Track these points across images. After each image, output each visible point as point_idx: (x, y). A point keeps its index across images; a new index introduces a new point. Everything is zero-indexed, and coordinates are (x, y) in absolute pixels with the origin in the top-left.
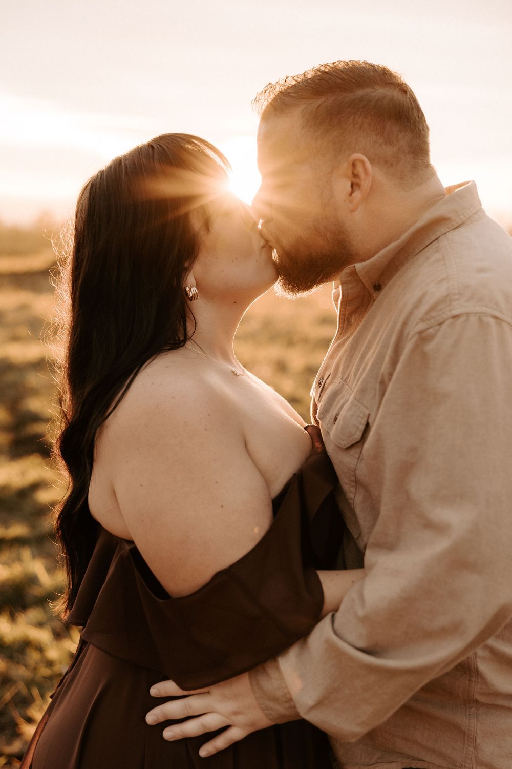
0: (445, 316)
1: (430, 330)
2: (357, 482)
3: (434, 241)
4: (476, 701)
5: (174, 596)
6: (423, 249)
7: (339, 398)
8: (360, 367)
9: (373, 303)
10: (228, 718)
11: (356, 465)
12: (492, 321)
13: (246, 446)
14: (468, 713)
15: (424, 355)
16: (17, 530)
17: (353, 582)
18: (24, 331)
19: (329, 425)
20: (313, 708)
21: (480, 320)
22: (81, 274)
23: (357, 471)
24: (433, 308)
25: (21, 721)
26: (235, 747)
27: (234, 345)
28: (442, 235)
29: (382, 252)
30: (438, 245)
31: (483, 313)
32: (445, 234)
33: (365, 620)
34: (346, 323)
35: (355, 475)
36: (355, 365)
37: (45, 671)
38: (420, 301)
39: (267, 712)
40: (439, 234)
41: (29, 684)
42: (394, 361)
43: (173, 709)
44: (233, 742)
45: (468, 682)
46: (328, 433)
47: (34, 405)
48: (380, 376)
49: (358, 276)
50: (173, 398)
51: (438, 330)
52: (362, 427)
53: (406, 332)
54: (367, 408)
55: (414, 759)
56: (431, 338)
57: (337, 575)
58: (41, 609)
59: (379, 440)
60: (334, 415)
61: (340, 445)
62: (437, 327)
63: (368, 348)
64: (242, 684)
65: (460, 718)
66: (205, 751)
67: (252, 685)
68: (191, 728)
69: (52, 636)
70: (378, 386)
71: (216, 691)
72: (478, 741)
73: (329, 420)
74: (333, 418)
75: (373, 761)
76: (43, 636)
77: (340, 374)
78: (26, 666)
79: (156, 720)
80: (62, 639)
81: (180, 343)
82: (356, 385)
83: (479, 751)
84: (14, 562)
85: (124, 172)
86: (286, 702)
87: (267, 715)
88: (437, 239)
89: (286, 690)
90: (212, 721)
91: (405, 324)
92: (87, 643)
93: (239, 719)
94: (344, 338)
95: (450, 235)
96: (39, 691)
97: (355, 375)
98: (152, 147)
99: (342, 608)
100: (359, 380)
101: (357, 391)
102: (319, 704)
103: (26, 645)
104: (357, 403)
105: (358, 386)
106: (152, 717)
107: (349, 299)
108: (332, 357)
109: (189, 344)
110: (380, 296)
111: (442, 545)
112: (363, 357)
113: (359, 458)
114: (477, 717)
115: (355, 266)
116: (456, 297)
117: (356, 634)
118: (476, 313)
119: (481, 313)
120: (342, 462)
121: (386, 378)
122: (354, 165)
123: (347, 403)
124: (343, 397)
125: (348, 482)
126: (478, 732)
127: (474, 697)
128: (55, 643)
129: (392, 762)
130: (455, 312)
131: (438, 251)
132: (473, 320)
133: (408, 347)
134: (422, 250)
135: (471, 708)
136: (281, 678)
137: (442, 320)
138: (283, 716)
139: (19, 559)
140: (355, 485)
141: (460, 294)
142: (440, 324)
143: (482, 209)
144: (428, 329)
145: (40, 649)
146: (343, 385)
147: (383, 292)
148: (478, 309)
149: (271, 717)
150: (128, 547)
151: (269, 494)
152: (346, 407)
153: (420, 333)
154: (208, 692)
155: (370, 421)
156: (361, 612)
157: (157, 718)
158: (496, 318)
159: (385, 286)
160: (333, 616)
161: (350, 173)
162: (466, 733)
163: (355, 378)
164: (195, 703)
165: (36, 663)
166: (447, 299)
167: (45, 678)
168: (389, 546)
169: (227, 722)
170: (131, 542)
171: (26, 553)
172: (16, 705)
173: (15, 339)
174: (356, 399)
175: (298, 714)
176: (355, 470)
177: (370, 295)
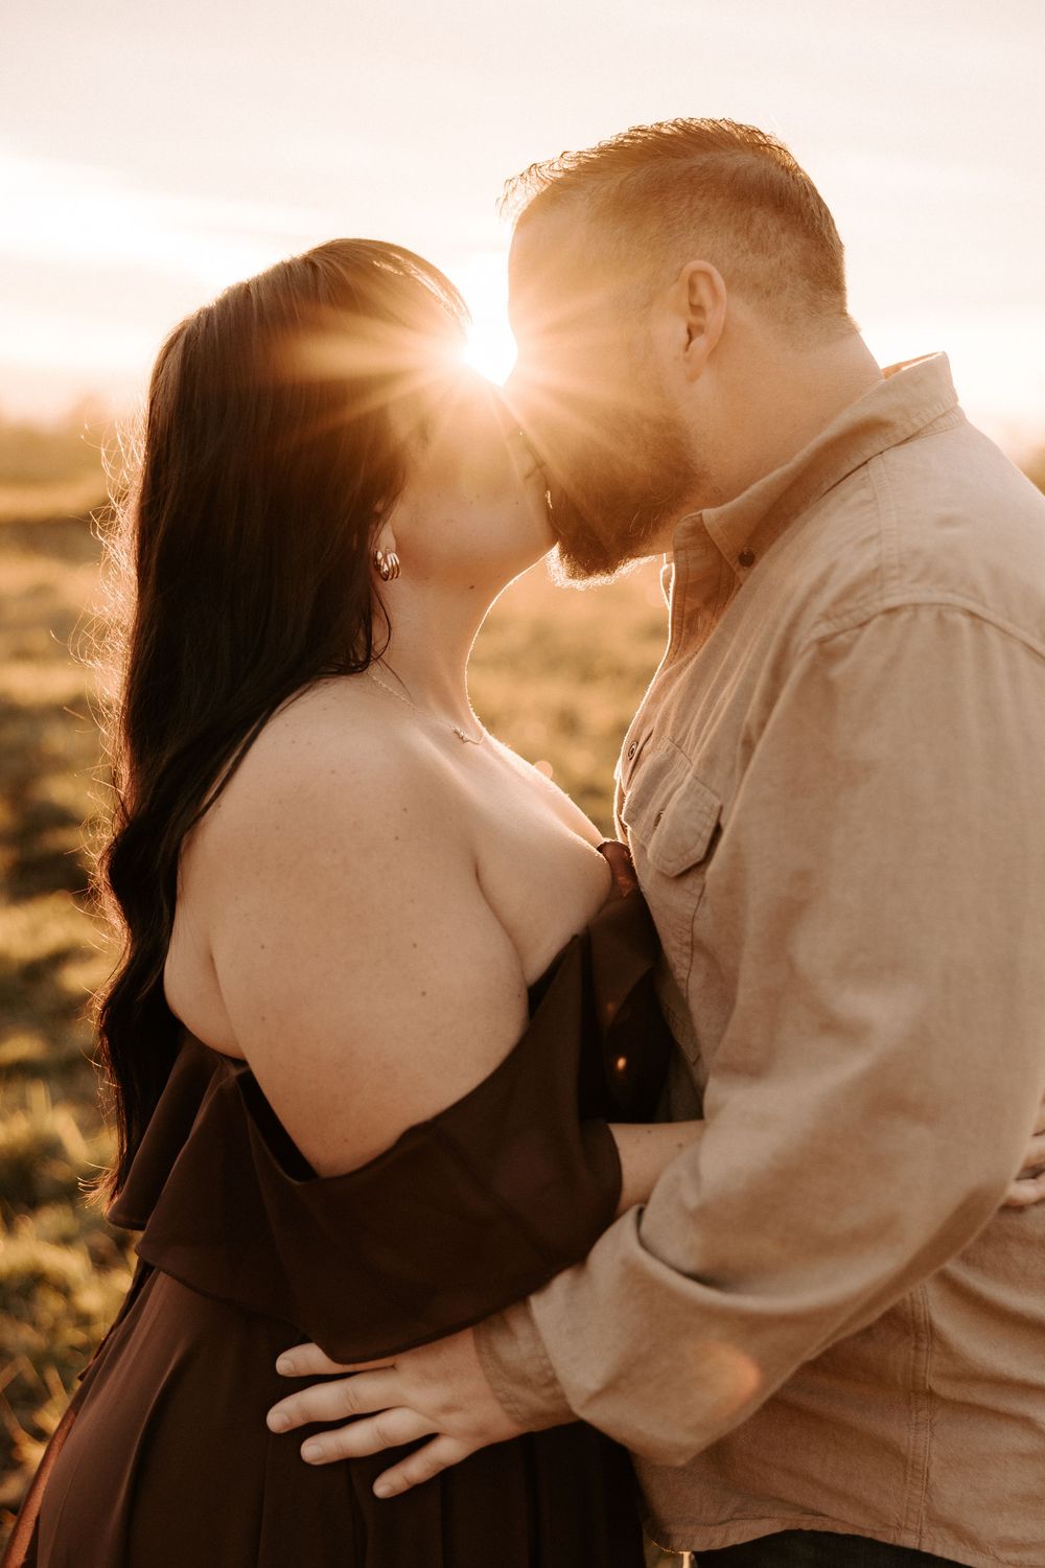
0: (870, 609)
1: (842, 638)
2: (695, 945)
3: (859, 467)
4: (931, 1394)
5: (324, 1173)
6: (839, 482)
7: (665, 778)
8: (707, 718)
9: (739, 589)
10: (431, 1419)
11: (696, 910)
12: (964, 622)
13: (477, 875)
14: (914, 1420)
15: (829, 687)
16: (22, 1046)
17: (680, 1146)
18: (41, 639)
19: (645, 833)
20: (598, 1395)
21: (940, 619)
22: (162, 522)
23: (696, 922)
24: (847, 594)
25: (22, 1436)
26: (447, 1476)
27: (467, 676)
28: (876, 455)
29: (755, 488)
30: (866, 473)
31: (948, 605)
32: (881, 453)
33: (701, 1216)
34: (685, 631)
35: (692, 931)
36: (699, 712)
37: (74, 1335)
38: (822, 582)
39: (508, 1406)
40: (868, 453)
41: (41, 1360)
42: (769, 702)
43: (322, 1400)
44: (443, 1468)
45: (912, 1352)
46: (642, 849)
47: (61, 790)
48: (743, 729)
49: (709, 535)
50: (333, 772)
51: (857, 638)
52: (707, 834)
53: (796, 640)
54: (717, 795)
55: (806, 1511)
56: (845, 651)
57: (649, 1132)
58: (68, 1209)
59: (736, 856)
60: (656, 813)
61: (665, 872)
62: (856, 631)
63: (724, 678)
64: (461, 1352)
65: (897, 1430)
66: (386, 1485)
67: (479, 1352)
68: (358, 1439)
69: (90, 1264)
70: (739, 751)
71: (409, 1364)
72: (933, 1476)
73: (646, 824)
74: (654, 818)
75: (723, 1517)
76: (71, 1263)
77: (668, 733)
78: (34, 1324)
79: (288, 1421)
80: (109, 1270)
81: (356, 667)
82: (699, 749)
83: (933, 1497)
84: (13, 1112)
85: (256, 315)
86: (547, 1385)
87: (509, 1412)
88: (866, 463)
89: (544, 1362)
90: (399, 1425)
91: (793, 625)
92: (153, 1268)
93: (454, 1421)
94: (682, 660)
95: (890, 456)
96: (60, 1375)
97: (698, 732)
98: (314, 266)
99: (657, 1196)
100: (704, 740)
101: (699, 762)
102: (610, 1388)
103: (35, 1281)
104: (699, 786)
105: (701, 752)
106: (279, 1417)
107: (690, 581)
108: (655, 700)
109: (375, 670)
110: (751, 576)
111: (855, 1064)
112: (714, 695)
113: (700, 897)
114: (931, 1428)
115: (701, 515)
116: (895, 572)
117: (684, 1245)
118: (933, 604)
119: (942, 604)
120: (668, 905)
121: (754, 733)
122: (692, 287)
123: (681, 788)
124: (674, 776)
125: (679, 946)
126: (934, 1458)
127: (925, 1384)
128: (95, 1277)
129: (764, 1517)
130: (891, 602)
131: (864, 487)
132: (927, 617)
133: (797, 670)
134: (834, 486)
135: (921, 1410)
136: (536, 1337)
137: (865, 618)
138: (542, 1415)
139: (24, 1106)
140: (690, 951)
141: (902, 566)
142: (862, 625)
143: (956, 407)
144: (835, 635)
145: (65, 1290)
146: (674, 754)
147: (757, 568)
148: (937, 597)
149: (518, 1416)
150: (234, 1072)
151: (523, 973)
152: (677, 795)
153: (822, 641)
154: (393, 1367)
155: (722, 822)
156: (692, 1201)
157: (290, 1418)
158: (972, 614)
159: (763, 554)
160: (640, 1212)
161: (685, 301)
162: (910, 1462)
163: (698, 738)
164: (367, 1388)
165: (56, 1319)
166: (875, 577)
167: (73, 1348)
168: (752, 1070)
169: (430, 1427)
170: (241, 1062)
171: (38, 1094)
172: (13, 1404)
173: (23, 655)
174: (697, 778)
175: (570, 1413)
176: (693, 920)
177: (733, 574)
